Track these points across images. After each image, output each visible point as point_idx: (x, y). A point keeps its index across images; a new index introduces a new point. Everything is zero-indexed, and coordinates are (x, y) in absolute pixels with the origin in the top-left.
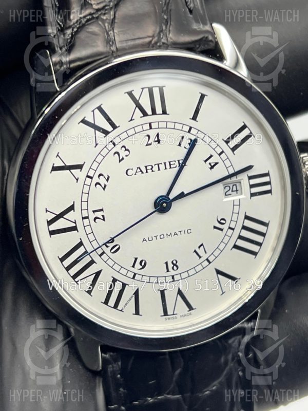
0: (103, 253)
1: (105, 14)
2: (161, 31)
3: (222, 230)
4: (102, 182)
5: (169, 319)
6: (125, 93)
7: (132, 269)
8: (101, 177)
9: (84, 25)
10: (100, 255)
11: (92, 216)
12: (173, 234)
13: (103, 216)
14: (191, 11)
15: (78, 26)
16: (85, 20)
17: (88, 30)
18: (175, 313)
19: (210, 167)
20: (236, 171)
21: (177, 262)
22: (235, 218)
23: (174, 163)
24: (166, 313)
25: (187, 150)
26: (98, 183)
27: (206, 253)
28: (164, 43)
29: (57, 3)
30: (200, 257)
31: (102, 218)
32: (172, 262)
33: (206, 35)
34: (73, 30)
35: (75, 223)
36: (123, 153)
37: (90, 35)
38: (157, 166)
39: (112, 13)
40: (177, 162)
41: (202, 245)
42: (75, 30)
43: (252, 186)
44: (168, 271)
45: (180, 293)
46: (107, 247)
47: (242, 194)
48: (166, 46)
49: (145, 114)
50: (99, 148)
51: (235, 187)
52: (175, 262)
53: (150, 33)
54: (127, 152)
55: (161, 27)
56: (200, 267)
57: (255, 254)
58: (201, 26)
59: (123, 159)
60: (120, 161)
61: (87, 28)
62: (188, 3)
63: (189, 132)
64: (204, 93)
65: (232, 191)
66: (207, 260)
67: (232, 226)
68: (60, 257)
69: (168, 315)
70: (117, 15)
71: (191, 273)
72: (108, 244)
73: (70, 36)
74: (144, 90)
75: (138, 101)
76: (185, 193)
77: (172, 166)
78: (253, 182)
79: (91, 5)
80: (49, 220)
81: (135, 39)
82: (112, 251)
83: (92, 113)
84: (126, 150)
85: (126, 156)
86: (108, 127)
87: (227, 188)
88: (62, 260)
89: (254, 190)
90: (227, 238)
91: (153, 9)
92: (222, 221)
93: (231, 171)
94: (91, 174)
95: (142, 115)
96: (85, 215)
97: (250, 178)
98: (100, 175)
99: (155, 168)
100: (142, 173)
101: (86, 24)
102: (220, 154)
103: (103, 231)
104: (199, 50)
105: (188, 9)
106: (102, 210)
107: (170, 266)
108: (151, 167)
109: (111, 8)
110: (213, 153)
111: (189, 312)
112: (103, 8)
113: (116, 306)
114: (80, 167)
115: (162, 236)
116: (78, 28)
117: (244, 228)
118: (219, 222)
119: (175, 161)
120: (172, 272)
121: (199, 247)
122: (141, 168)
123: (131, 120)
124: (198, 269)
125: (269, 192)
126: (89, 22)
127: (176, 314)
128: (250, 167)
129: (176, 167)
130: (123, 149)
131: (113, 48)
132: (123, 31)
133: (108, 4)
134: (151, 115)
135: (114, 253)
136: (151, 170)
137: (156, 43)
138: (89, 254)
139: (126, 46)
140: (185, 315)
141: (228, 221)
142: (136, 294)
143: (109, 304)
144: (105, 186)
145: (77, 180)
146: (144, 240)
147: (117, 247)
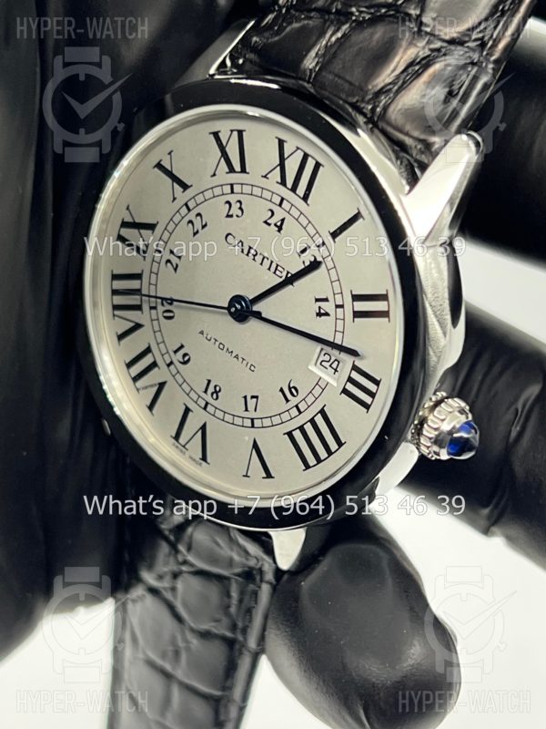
7: (172, 354)
12: (234, 355)
19: (318, 312)
21: (220, 390)
25: (303, 267)
45: (203, 428)
64: (362, 212)
82: (165, 314)
88: (115, 277)
95: (280, 182)
98: (199, 215)
102: (338, 306)
110: (331, 298)
113: (135, 379)
115: (222, 346)
135: (165, 317)
142: (162, 386)
143: (130, 370)
146: (202, 333)
147: (171, 314)
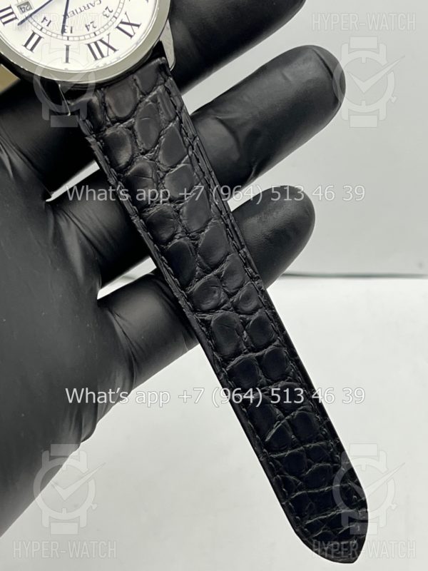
6: (118, 50)
20: (27, 21)
25: (66, 25)
36: (107, 13)
43: (12, 13)
47: (18, 7)
49: (101, 41)
50: (123, 12)
51: (24, 11)
54: (104, 14)
60: (107, 7)
63: (68, 37)
65: (24, 8)
74: (107, 55)
75: (108, 47)
77: (72, 12)
83: (135, 32)
85: (104, 11)
86: (122, 26)
87: (28, 9)
93: (30, 19)
97: (16, 18)
99: (83, 9)
100: (90, 4)
108: (86, 9)
110: (47, 28)
119: (71, 16)
123: (109, 34)
128: (20, 24)
129: (69, 13)
134: (97, 41)
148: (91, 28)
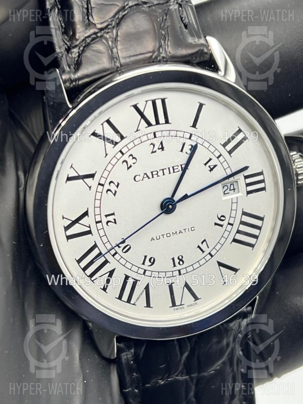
0: (116, 253)
1: (108, 33)
2: (160, 46)
3: (222, 226)
4: (113, 188)
5: (177, 309)
6: (131, 106)
7: (142, 266)
8: (112, 184)
9: (89, 44)
10: (113, 256)
11: (105, 220)
12: (178, 233)
13: (115, 220)
14: (186, 26)
15: (84, 45)
16: (90, 39)
17: (93, 49)
18: (182, 303)
19: (210, 169)
20: (233, 172)
21: (182, 257)
22: (233, 215)
23: (177, 167)
24: (174, 304)
25: (188, 156)
26: (109, 190)
27: (208, 247)
28: (163, 57)
29: (63, 24)
30: (203, 252)
31: (113, 221)
32: (178, 258)
33: (202, 48)
34: (79, 49)
35: (89, 227)
36: (131, 161)
37: (95, 53)
38: (162, 171)
39: (115, 31)
40: (180, 166)
41: (205, 240)
42: (81, 48)
43: (248, 185)
44: (175, 266)
45: (187, 286)
46: (119, 247)
47: (239, 192)
48: (166, 61)
49: (149, 124)
50: (109, 158)
51: (232, 185)
52: (180, 257)
53: (150, 48)
54: (134, 160)
55: (160, 42)
56: (204, 261)
57: (252, 246)
58: (196, 40)
59: (131, 166)
60: (128, 168)
61: (93, 47)
62: (183, 19)
63: (190, 138)
64: (202, 102)
65: (230, 190)
66: (210, 254)
67: (231, 222)
68: (77, 259)
69: (176, 306)
70: (119, 34)
71: (196, 266)
72: (120, 245)
73: (77, 54)
74: (148, 102)
75: (143, 113)
76: (189, 195)
77: (175, 171)
78: (249, 181)
79: (95, 24)
80: (65, 226)
81: (137, 55)
82: (124, 251)
83: (102, 126)
84: (133, 158)
85: (134, 163)
87: (226, 188)
89: (250, 188)
90: (227, 233)
91: (152, 26)
92: (222, 218)
93: (229, 173)
94: (102, 182)
95: (147, 126)
96: (98, 219)
97: (246, 177)
98: (111, 182)
99: (160, 173)
100: (149, 178)
101: (91, 43)
102: (218, 157)
103: (115, 234)
104: (196, 62)
105: (183, 25)
106: (113, 214)
107: (177, 261)
108: (156, 173)
109: (113, 27)
110: (212, 156)
111: (195, 302)
112: (106, 27)
113: (129, 301)
114: (92, 176)
115: (168, 235)
116: (84, 47)
117: (242, 223)
118: (220, 219)
119: (178, 166)
120: (178, 267)
121: (202, 243)
122: (147, 174)
123: (137, 130)
124: (202, 262)
125: (263, 189)
126: (94, 41)
127: (183, 305)
128: (246, 168)
129: (179, 171)
130: (131, 157)
131: (118, 64)
132: (125, 48)
133: (110, 23)
134: (154, 125)
135: (125, 252)
136: (156, 175)
137: (156, 58)
138: (103, 256)
139: (129, 62)
140: (191, 305)
141: (227, 217)
142: (147, 288)
143: (122, 299)
144: (116, 192)
145: (90, 188)
146: (153, 239)
147: (128, 247)
148: (157, 145)
